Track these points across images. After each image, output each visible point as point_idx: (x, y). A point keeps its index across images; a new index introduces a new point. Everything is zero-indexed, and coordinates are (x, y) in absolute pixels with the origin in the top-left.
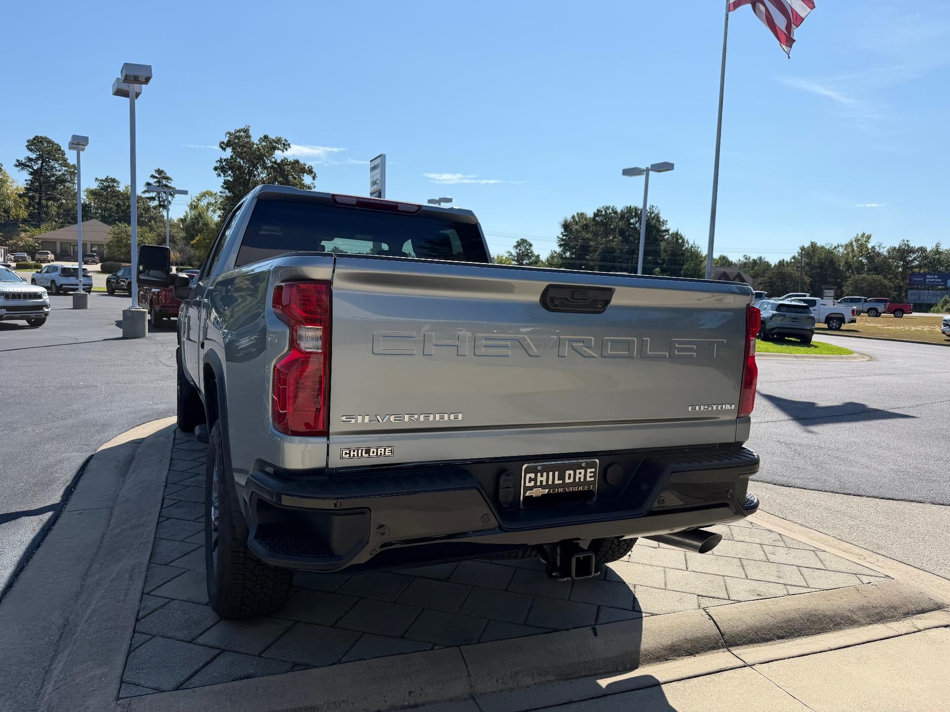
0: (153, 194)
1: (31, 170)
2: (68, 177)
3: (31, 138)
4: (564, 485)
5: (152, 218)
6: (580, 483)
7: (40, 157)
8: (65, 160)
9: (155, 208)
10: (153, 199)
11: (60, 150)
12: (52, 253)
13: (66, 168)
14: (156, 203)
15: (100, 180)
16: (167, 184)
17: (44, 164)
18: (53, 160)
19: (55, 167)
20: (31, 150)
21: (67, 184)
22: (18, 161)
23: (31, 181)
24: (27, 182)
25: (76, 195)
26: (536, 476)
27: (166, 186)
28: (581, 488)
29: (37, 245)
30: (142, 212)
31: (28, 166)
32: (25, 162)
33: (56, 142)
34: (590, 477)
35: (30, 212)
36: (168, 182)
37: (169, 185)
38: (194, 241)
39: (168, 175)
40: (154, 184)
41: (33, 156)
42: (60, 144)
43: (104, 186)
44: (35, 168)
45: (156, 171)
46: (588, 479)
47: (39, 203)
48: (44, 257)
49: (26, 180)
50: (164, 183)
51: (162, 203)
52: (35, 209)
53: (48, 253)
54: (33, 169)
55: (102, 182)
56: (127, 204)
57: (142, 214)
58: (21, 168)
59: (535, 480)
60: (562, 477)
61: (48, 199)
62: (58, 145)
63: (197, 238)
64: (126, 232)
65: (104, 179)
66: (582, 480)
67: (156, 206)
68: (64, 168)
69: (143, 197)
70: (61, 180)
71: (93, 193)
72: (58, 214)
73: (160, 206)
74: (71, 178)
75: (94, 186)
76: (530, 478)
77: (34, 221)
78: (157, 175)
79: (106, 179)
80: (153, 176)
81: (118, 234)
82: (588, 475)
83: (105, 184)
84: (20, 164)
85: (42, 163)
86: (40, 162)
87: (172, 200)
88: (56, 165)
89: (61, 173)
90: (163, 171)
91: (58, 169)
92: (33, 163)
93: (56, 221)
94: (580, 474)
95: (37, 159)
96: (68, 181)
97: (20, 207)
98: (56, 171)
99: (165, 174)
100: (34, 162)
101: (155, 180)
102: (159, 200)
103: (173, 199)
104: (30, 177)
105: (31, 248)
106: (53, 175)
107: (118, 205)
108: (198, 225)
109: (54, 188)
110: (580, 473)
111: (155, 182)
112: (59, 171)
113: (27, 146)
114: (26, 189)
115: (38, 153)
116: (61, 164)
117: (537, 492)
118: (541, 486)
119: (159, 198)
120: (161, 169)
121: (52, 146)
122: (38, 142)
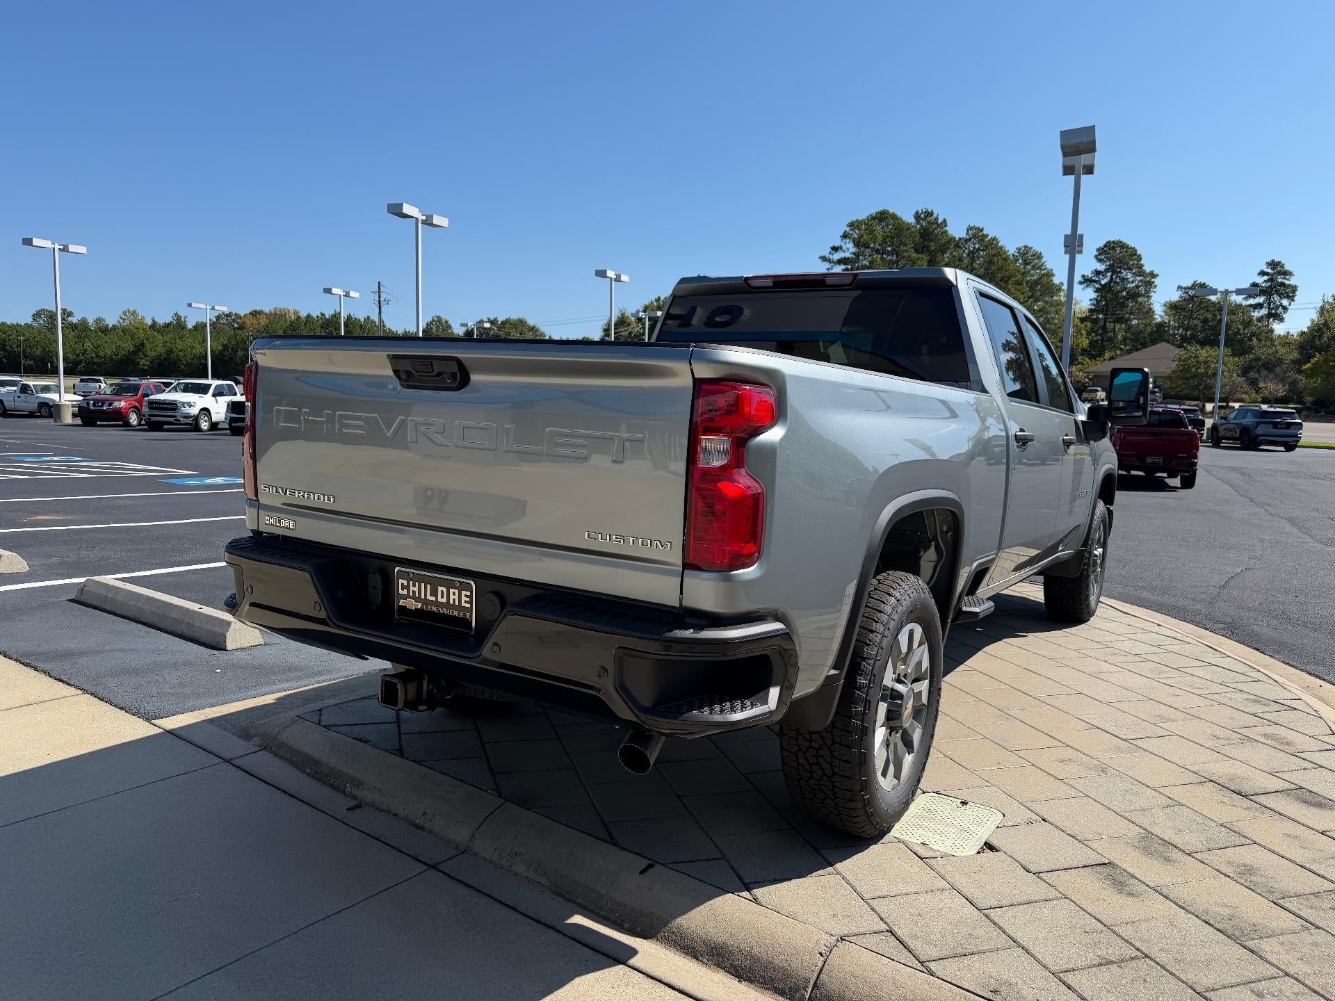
0: (1261, 300)
1: (1097, 286)
2: (1142, 290)
3: (1101, 244)
4: (436, 603)
5: (1253, 334)
6: (454, 607)
7: (1111, 268)
8: (1141, 267)
9: (1259, 320)
10: (1259, 306)
11: (1136, 254)
12: (1104, 390)
13: (1141, 278)
14: (1264, 311)
15: (1185, 288)
16: (1284, 281)
17: (1114, 277)
18: (1125, 269)
19: (1127, 279)
20: (1100, 260)
21: (1140, 300)
22: (1083, 276)
23: (1097, 300)
24: (1092, 302)
25: (1150, 312)
26: (408, 583)
27: (1283, 284)
28: (456, 613)
29: (1087, 381)
30: (1240, 327)
31: (1095, 281)
32: (1091, 277)
33: (1132, 244)
34: (466, 602)
35: (1092, 340)
36: (1286, 279)
37: (1287, 282)
38: (1309, 365)
39: (1287, 267)
40: (1263, 285)
41: (1101, 267)
42: (1136, 248)
43: (1189, 295)
44: (1103, 282)
45: (1269, 264)
46: (463, 604)
47: (1104, 328)
48: (1093, 395)
49: (1091, 300)
50: (1280, 280)
51: (1273, 311)
52: (1097, 335)
53: (1097, 391)
54: (1101, 285)
55: (1187, 291)
56: (1218, 317)
57: (1239, 329)
58: (1086, 285)
59: (408, 587)
60: (434, 593)
61: (1115, 322)
62: (1134, 248)
63: (1314, 360)
64: (1196, 356)
65: (1190, 285)
66: (457, 603)
67: (1262, 317)
68: (1138, 278)
69: (1244, 304)
70: (1134, 295)
71: (1173, 307)
72: (1125, 339)
73: (1269, 316)
74: (1146, 290)
75: (1175, 296)
76: (402, 584)
77: (1095, 351)
78: (1269, 271)
79: (1192, 286)
80: (1262, 273)
81: (1184, 361)
82: (464, 599)
83: (1190, 293)
84: (1085, 280)
85: (1112, 276)
86: (1109, 274)
87: (1290, 305)
88: (1129, 276)
89: (1134, 285)
90: (1279, 262)
91: (1131, 280)
92: (1101, 277)
93: (1121, 349)
94: (454, 596)
95: (1107, 270)
96: (1141, 295)
97: (1082, 334)
98: (1129, 282)
99: (1283, 267)
100: (1103, 276)
101: (1266, 278)
102: (1269, 307)
103: (1292, 303)
104: (1094, 295)
105: (1080, 384)
106: (1125, 289)
107: (1205, 321)
108: (1320, 340)
109: (1123, 305)
110: (454, 594)
111: (1265, 281)
112: (1132, 282)
113: (1096, 256)
114: (1091, 311)
115: (1108, 263)
116: (1135, 273)
117: (412, 604)
118: (414, 597)
119: (1269, 304)
120: (1277, 260)
121: (1126, 252)
122: (1110, 249)
